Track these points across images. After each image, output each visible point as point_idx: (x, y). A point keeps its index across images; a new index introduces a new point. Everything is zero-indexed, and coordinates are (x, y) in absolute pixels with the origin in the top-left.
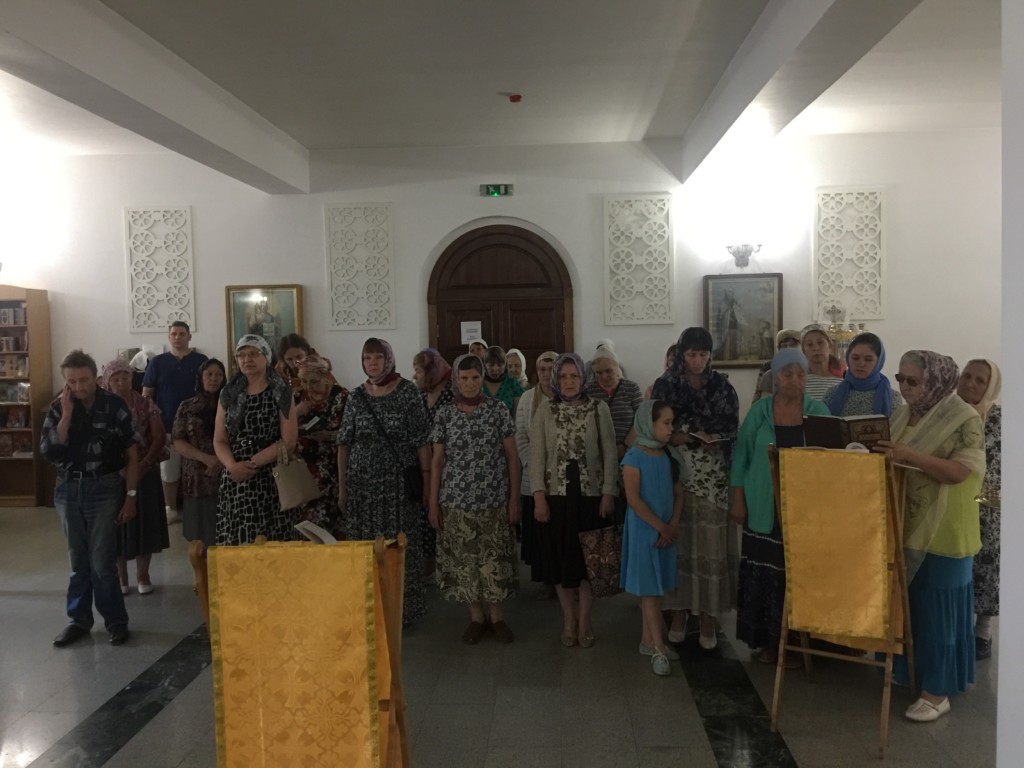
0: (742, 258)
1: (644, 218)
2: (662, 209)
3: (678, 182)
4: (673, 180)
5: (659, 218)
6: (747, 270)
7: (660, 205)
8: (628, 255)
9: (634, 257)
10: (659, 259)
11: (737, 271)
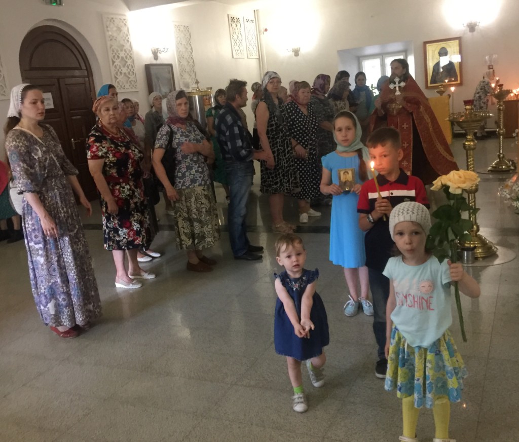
0: (155, 54)
1: (119, 29)
2: (125, 25)
3: (128, 10)
4: (126, 9)
5: (124, 30)
6: (158, 62)
7: (124, 22)
8: (117, 51)
9: (119, 52)
10: (129, 55)
11: (154, 62)
